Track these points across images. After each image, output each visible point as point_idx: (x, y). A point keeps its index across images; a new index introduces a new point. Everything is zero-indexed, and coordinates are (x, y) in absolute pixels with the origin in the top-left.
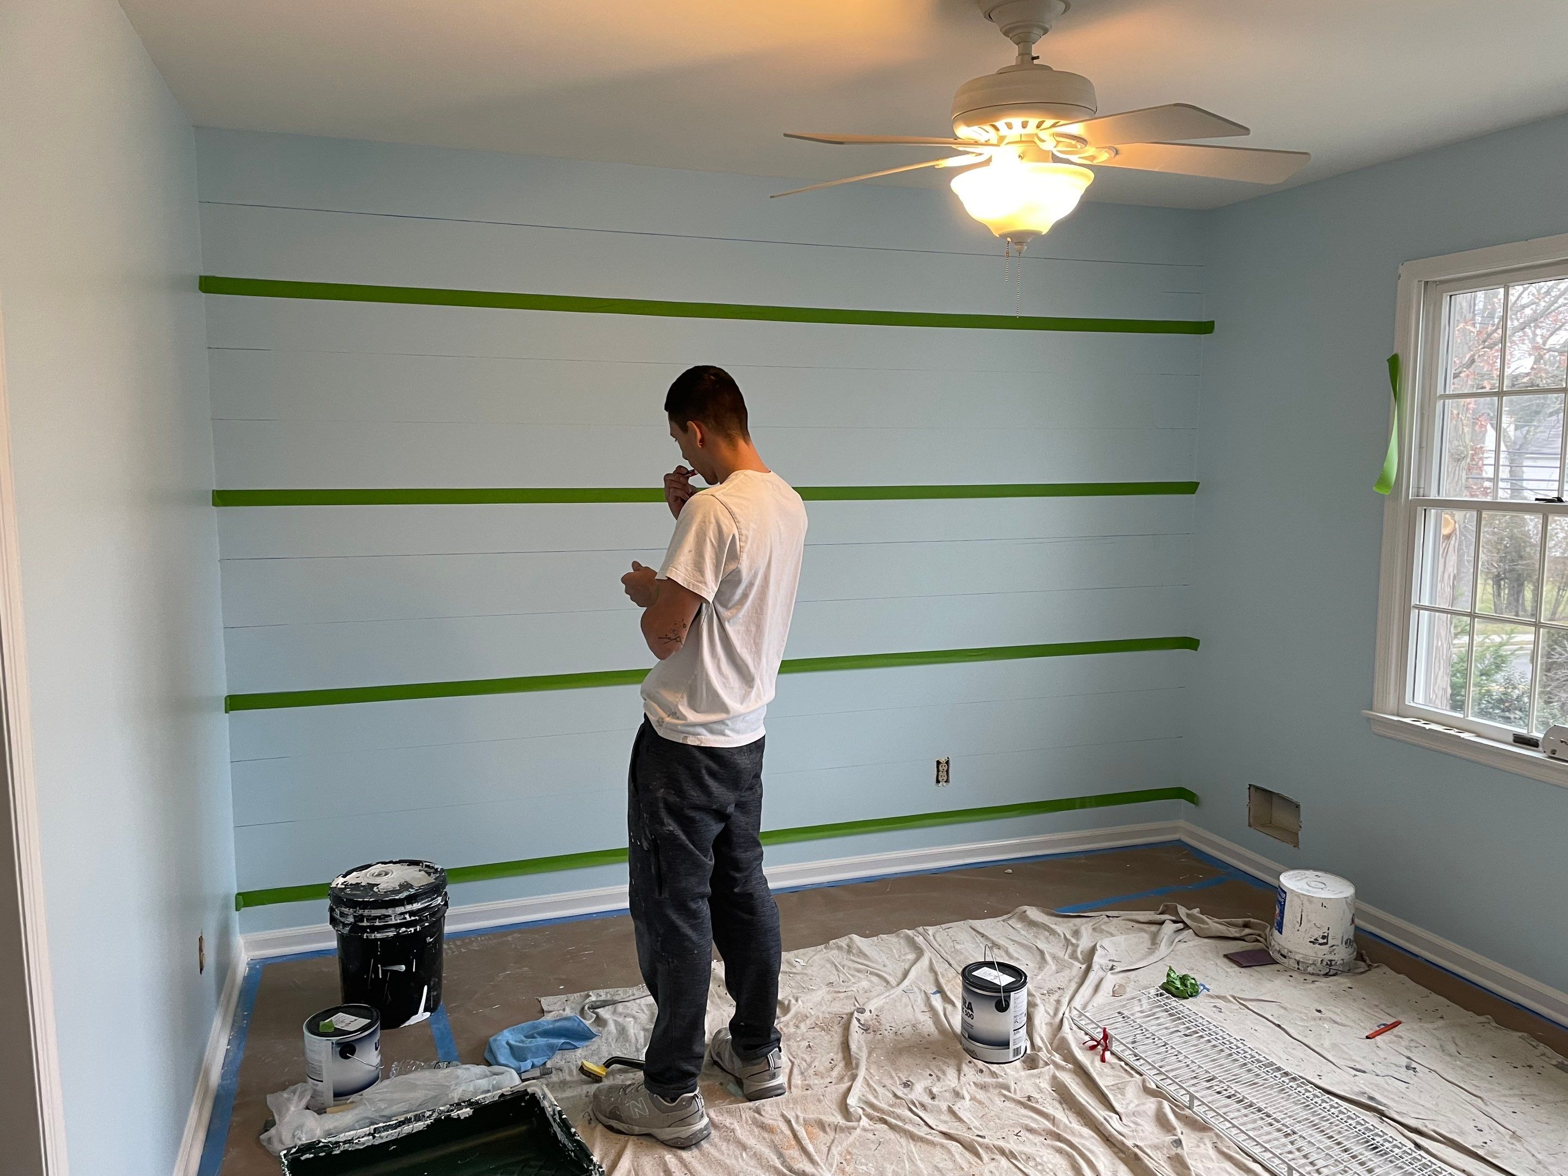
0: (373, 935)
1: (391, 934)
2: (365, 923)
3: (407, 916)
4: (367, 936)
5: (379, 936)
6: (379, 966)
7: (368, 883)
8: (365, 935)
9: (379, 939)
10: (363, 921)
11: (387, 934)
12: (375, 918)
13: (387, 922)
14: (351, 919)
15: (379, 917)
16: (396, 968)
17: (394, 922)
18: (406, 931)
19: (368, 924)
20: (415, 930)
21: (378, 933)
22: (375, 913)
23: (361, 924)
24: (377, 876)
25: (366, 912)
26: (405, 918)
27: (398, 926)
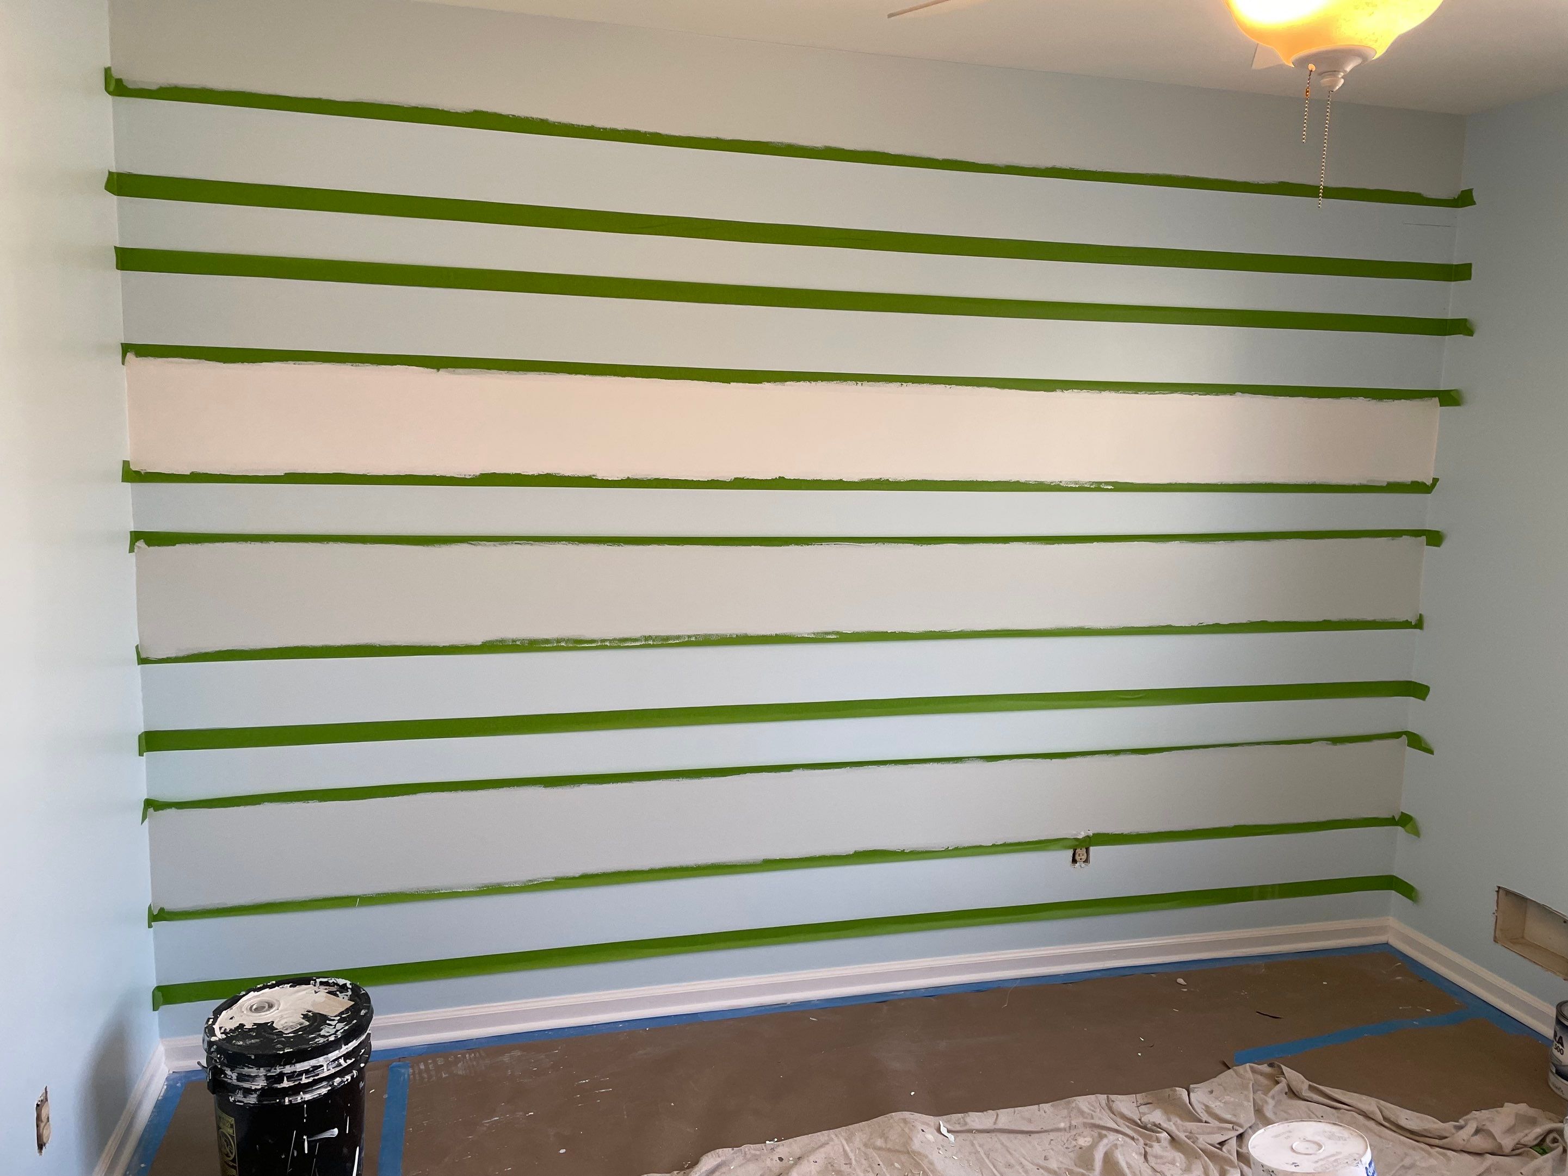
0: (299, 1098)
1: (324, 1091)
2: (286, 1084)
3: (342, 1061)
4: (290, 1101)
5: (308, 1097)
6: (305, 1137)
7: (255, 1024)
8: (287, 1100)
9: (308, 1102)
10: (282, 1081)
11: (319, 1092)
12: (301, 1074)
13: (318, 1075)
14: (260, 1084)
15: (307, 1072)
16: (327, 1135)
17: (326, 1074)
18: (342, 1081)
19: (291, 1084)
20: (352, 1077)
21: (305, 1093)
22: (300, 1067)
23: (279, 1086)
24: (256, 1009)
25: (288, 1069)
26: (340, 1065)
27: (331, 1077)
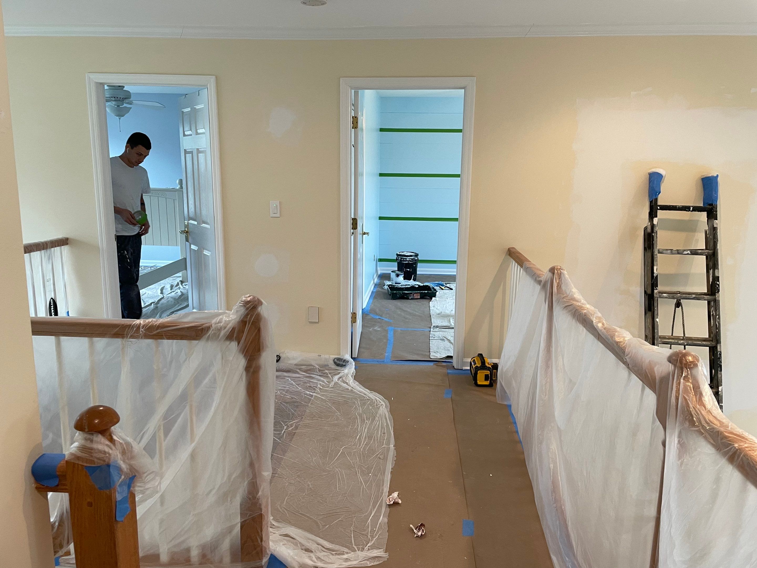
3: (411, 259)
6: (405, 269)
8: (402, 262)
9: (405, 263)
10: (402, 259)
15: (405, 259)
16: (408, 270)
20: (412, 263)
27: (408, 261)
